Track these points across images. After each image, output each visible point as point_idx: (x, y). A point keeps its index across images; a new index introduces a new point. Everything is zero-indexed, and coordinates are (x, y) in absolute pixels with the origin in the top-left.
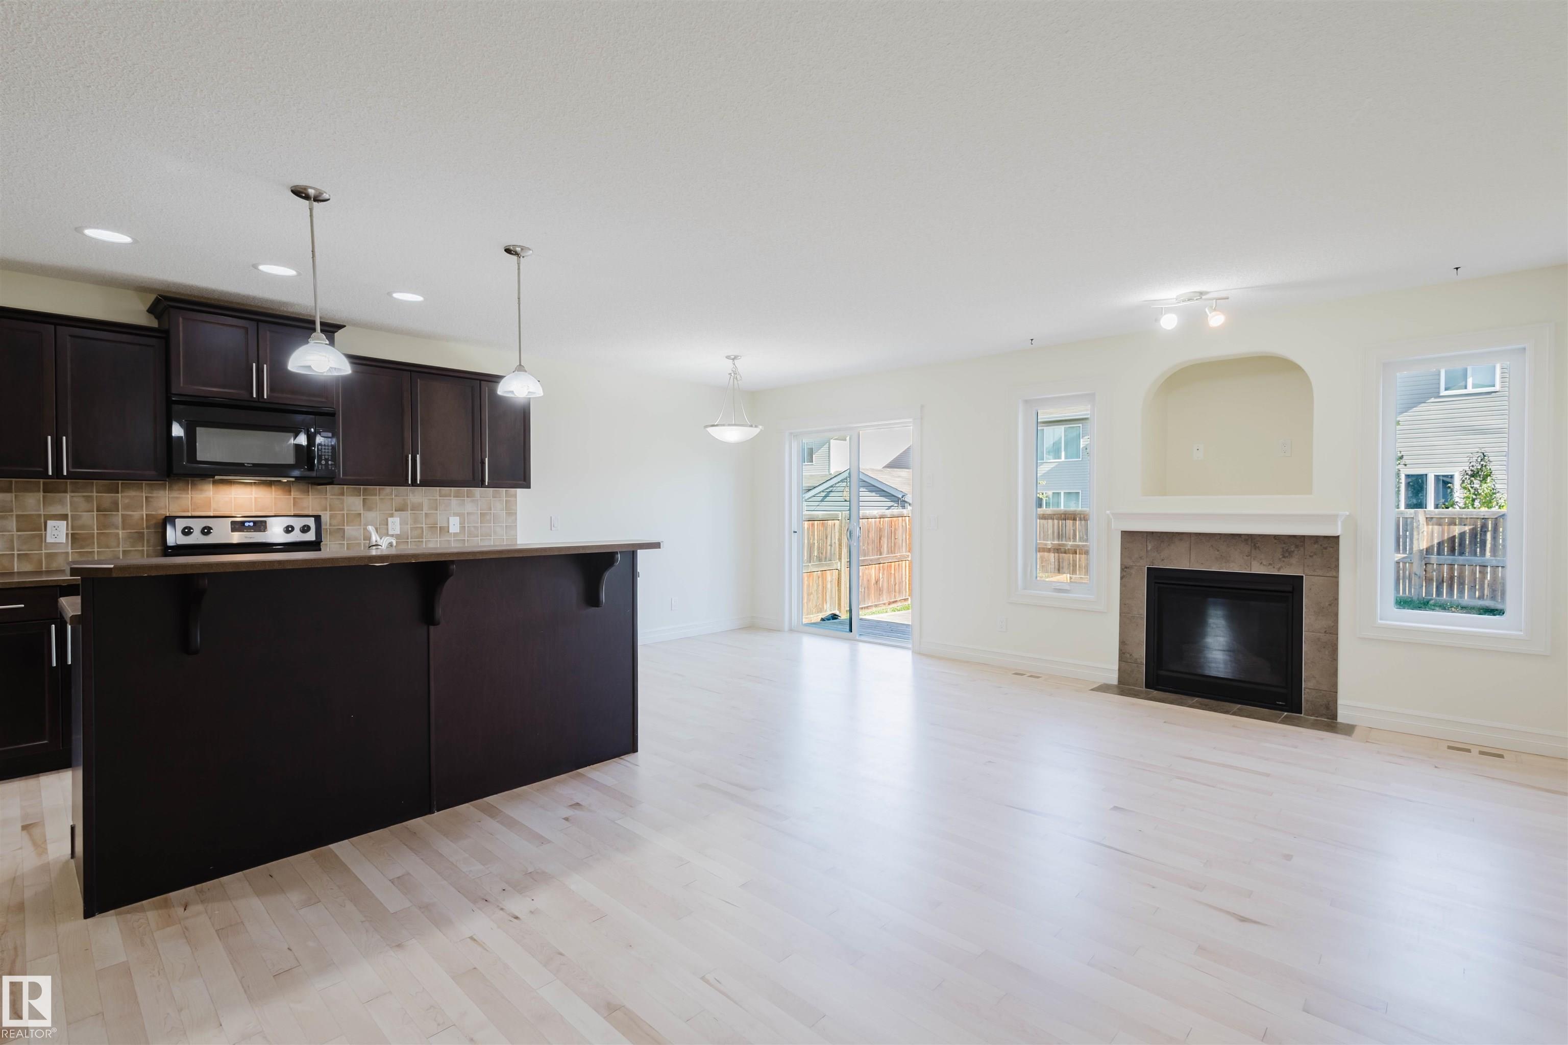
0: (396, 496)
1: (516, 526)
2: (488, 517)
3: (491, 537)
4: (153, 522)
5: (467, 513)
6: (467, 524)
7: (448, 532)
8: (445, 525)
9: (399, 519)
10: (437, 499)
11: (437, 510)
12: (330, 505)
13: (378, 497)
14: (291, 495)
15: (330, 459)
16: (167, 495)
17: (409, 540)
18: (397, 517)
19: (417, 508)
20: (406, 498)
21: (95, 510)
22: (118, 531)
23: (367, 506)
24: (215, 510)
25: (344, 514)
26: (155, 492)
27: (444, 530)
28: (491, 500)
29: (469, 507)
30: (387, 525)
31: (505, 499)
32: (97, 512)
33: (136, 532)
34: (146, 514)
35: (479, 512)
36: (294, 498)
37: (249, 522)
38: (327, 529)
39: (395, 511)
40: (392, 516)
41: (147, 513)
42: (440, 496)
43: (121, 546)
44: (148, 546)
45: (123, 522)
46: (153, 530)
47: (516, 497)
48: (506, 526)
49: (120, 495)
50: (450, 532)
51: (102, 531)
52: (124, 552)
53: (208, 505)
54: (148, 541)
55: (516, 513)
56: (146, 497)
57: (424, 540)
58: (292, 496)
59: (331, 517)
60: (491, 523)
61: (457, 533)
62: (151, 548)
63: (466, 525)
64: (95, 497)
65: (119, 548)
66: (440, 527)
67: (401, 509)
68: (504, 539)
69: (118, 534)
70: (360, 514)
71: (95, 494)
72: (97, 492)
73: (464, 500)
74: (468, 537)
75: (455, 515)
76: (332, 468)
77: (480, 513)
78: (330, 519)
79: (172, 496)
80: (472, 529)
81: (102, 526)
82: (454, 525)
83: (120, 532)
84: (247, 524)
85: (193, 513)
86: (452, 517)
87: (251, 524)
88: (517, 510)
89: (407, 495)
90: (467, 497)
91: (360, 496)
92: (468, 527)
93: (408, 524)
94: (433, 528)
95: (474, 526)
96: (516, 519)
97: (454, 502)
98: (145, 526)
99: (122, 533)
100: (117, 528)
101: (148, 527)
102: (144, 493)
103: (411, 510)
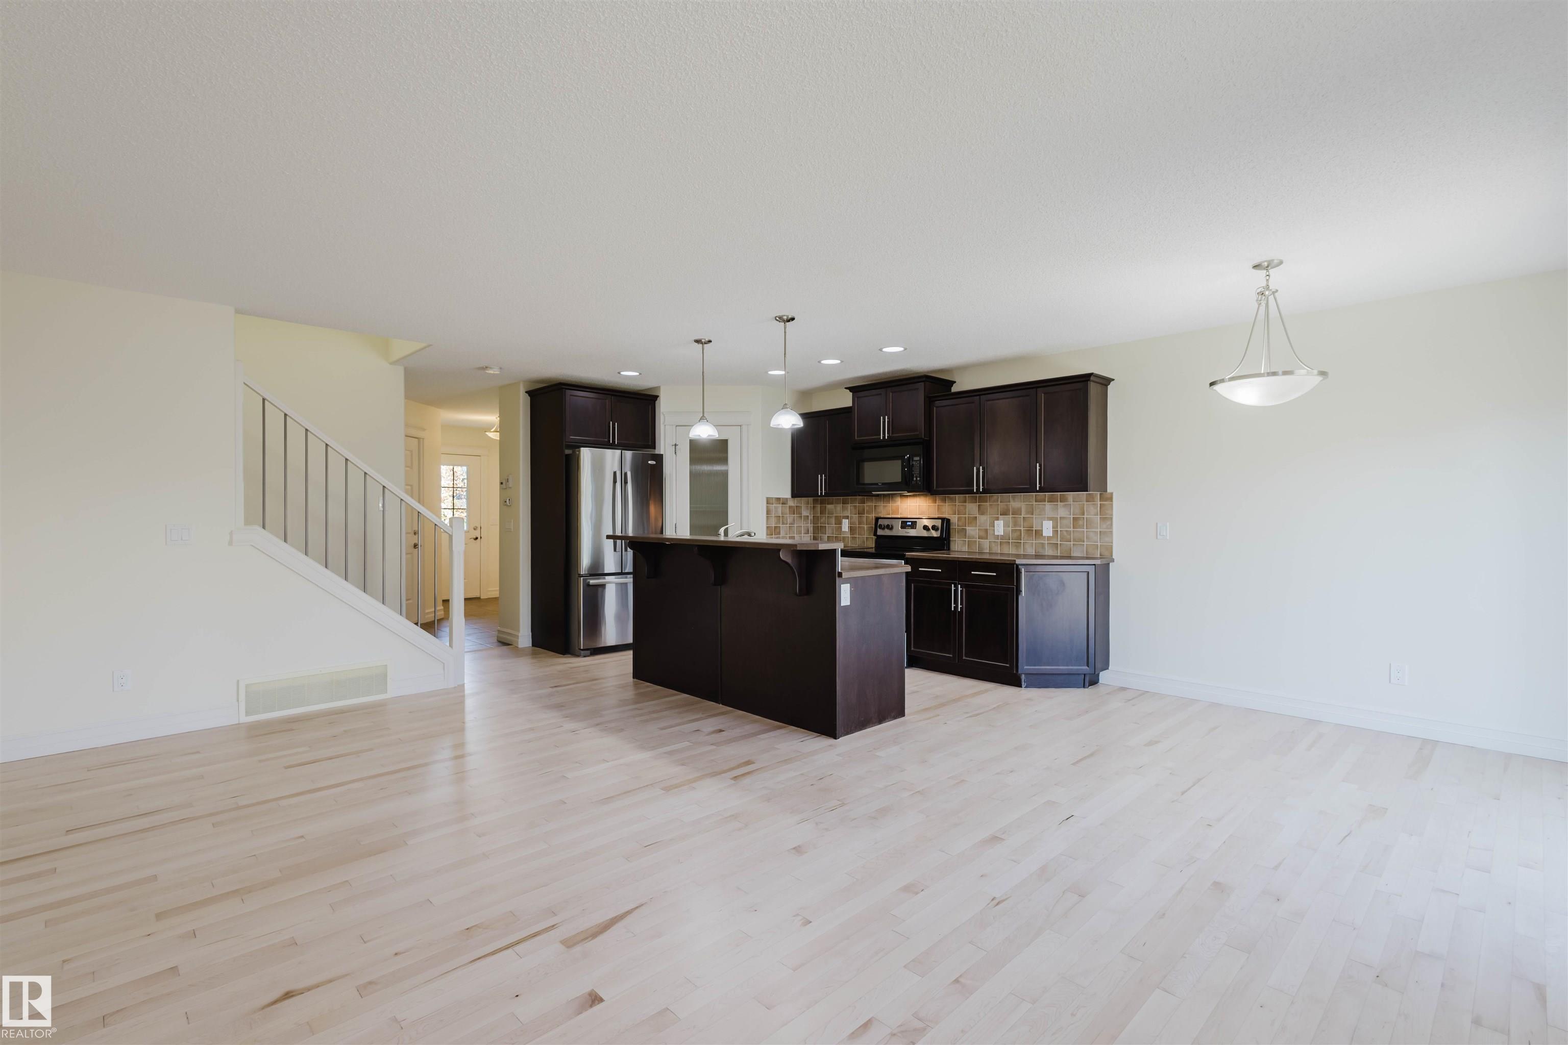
0: (1001, 502)
1: (1111, 532)
2: (1081, 522)
3: (1084, 542)
4: (873, 521)
5: (1060, 518)
6: (1060, 528)
7: (1042, 535)
8: (1039, 528)
9: (1002, 521)
10: (1033, 504)
11: (1032, 514)
12: (953, 510)
13: (988, 504)
14: (936, 503)
16: (884, 505)
17: (1011, 541)
18: (1001, 520)
19: (1017, 512)
20: (1008, 503)
21: (858, 513)
22: (863, 526)
23: (982, 512)
25: (966, 517)
27: (1039, 533)
28: (1084, 504)
29: (1062, 512)
30: (994, 527)
31: (1099, 503)
34: (870, 517)
35: (1072, 516)
37: (909, 522)
38: (956, 529)
39: (1000, 515)
40: (997, 519)
42: (1036, 502)
46: (872, 525)
47: (1112, 501)
48: (1100, 532)
49: (865, 505)
50: (1044, 535)
51: (860, 527)
53: (897, 512)
55: (1111, 519)
56: (875, 506)
57: (1022, 541)
59: (959, 519)
60: (1084, 528)
61: (1050, 536)
63: (1059, 530)
66: (1035, 530)
67: (1004, 513)
68: (1098, 545)
71: (858, 505)
72: (858, 503)
73: (1057, 504)
74: (1060, 541)
75: (1050, 519)
77: (1073, 518)
78: (958, 521)
80: (1065, 533)
81: (860, 523)
82: (1047, 529)
83: (865, 526)
84: (908, 523)
86: (1046, 521)
87: (910, 523)
88: (1112, 515)
89: (1009, 502)
90: (1061, 502)
91: (976, 503)
92: (1060, 531)
93: (1009, 527)
94: (1029, 531)
95: (1067, 531)
96: (1111, 525)
97: (1048, 506)
100: (864, 524)
102: (873, 503)
103: (1013, 514)
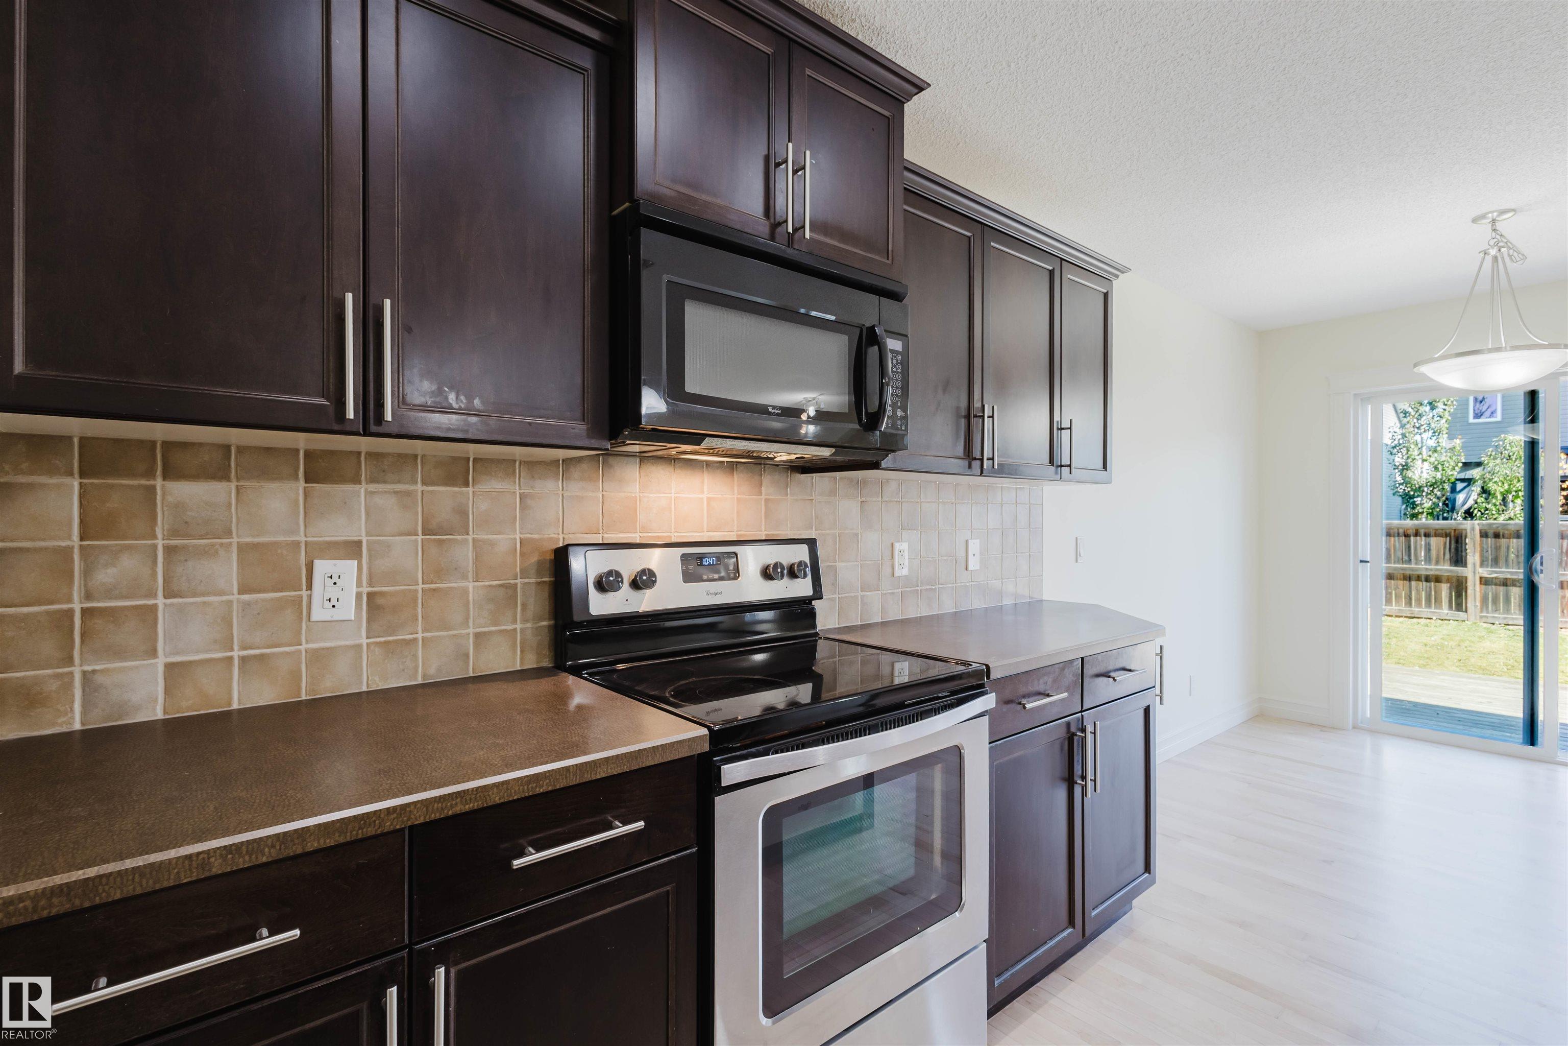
0: (903, 497)
1: (1042, 556)
2: (1011, 540)
3: (1014, 577)
4: (534, 559)
5: (988, 532)
6: (989, 552)
7: (968, 568)
8: (962, 555)
9: (907, 544)
10: (953, 505)
11: (955, 526)
12: (817, 517)
13: (880, 500)
14: (760, 493)
15: (899, 404)
16: (560, 492)
17: (919, 590)
18: (906, 541)
19: (928, 521)
20: (916, 500)
21: (420, 532)
22: (463, 584)
23: (866, 519)
24: (644, 529)
26: (538, 484)
27: (962, 566)
28: (1014, 504)
29: (990, 520)
31: (1029, 502)
32: (424, 534)
33: (502, 586)
34: (521, 541)
35: (1002, 529)
36: (767, 500)
37: (710, 555)
38: (822, 567)
39: (902, 528)
40: (898, 538)
41: (522, 536)
42: (956, 498)
43: (471, 624)
44: (525, 621)
45: (477, 560)
46: (534, 580)
48: (1030, 556)
49: (470, 489)
50: (970, 568)
51: (433, 586)
52: (477, 636)
53: (632, 517)
54: (524, 605)
55: (1041, 532)
56: (521, 496)
57: (937, 587)
58: (763, 497)
59: (821, 541)
60: (1014, 552)
61: (978, 570)
62: (529, 625)
63: (988, 556)
64: (420, 494)
65: (468, 627)
66: (956, 560)
67: (909, 525)
68: (1028, 580)
69: (465, 591)
70: (857, 535)
71: (419, 487)
72: (424, 483)
73: (986, 505)
74: (988, 579)
75: (976, 533)
76: (901, 426)
77: (1003, 531)
78: (819, 545)
79: (569, 494)
80: (994, 563)
81: (436, 572)
82: (974, 556)
83: (471, 586)
84: (706, 561)
85: (605, 535)
86: (972, 540)
87: (713, 561)
89: (917, 496)
90: (989, 499)
93: (918, 555)
94: (948, 561)
95: (996, 557)
96: (1042, 542)
97: (975, 507)
98: (518, 570)
99: (474, 587)
100: (464, 577)
101: (524, 573)
102: (517, 487)
103: (923, 527)
